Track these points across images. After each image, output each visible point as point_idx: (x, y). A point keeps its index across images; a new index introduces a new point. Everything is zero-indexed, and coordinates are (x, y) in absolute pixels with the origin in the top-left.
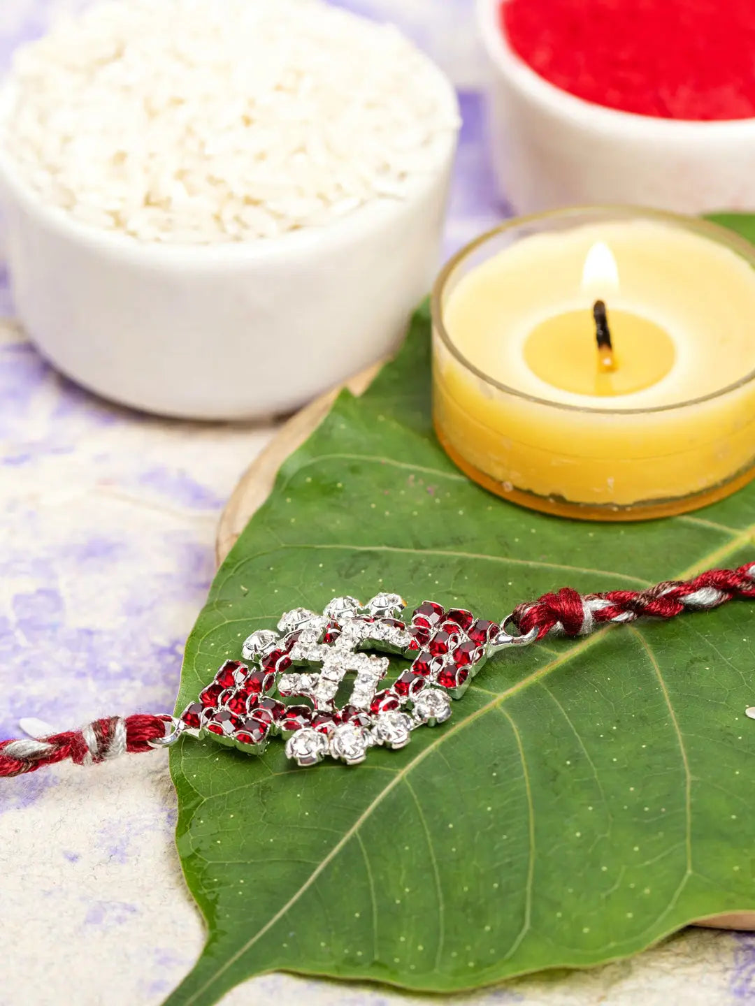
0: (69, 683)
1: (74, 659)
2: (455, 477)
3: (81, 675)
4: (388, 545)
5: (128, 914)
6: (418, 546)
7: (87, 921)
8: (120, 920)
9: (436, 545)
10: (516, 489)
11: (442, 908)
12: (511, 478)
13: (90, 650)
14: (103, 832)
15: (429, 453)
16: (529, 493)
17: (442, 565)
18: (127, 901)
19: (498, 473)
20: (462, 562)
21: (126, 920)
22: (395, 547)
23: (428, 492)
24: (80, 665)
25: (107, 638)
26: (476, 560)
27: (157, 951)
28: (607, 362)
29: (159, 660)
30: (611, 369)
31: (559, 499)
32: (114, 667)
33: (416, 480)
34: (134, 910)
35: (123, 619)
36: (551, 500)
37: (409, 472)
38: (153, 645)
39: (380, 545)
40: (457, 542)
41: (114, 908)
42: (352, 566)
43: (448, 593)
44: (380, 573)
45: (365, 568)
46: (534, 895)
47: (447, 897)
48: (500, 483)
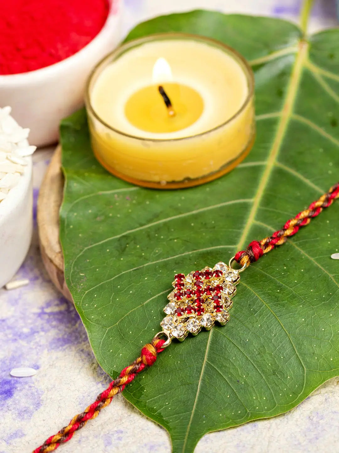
0: (13, 346)
1: (6, 335)
2: (133, 189)
3: (15, 340)
4: (129, 230)
5: (121, 435)
6: (142, 225)
7: (106, 446)
8: (120, 439)
9: (150, 221)
10: (168, 183)
11: (264, 377)
12: (164, 178)
13: (9, 328)
14: (80, 404)
15: (116, 183)
16: (173, 182)
17: (158, 229)
18: (116, 429)
19: (156, 178)
20: (165, 224)
21: (122, 438)
22: (132, 229)
23: (127, 200)
24: (10, 336)
25: (12, 320)
26: (170, 221)
27: (146, 445)
28: (171, 113)
29: (42, 319)
30: (174, 116)
31: (188, 179)
32: (26, 330)
33: (118, 197)
34: (122, 432)
35: (13, 309)
36: (186, 181)
37: (114, 194)
38: (34, 314)
39: (126, 231)
40: (157, 216)
41: (113, 435)
42: (121, 245)
43: (171, 240)
44: (136, 244)
45: (127, 244)
46: (301, 354)
47: (263, 371)
48: (159, 183)
